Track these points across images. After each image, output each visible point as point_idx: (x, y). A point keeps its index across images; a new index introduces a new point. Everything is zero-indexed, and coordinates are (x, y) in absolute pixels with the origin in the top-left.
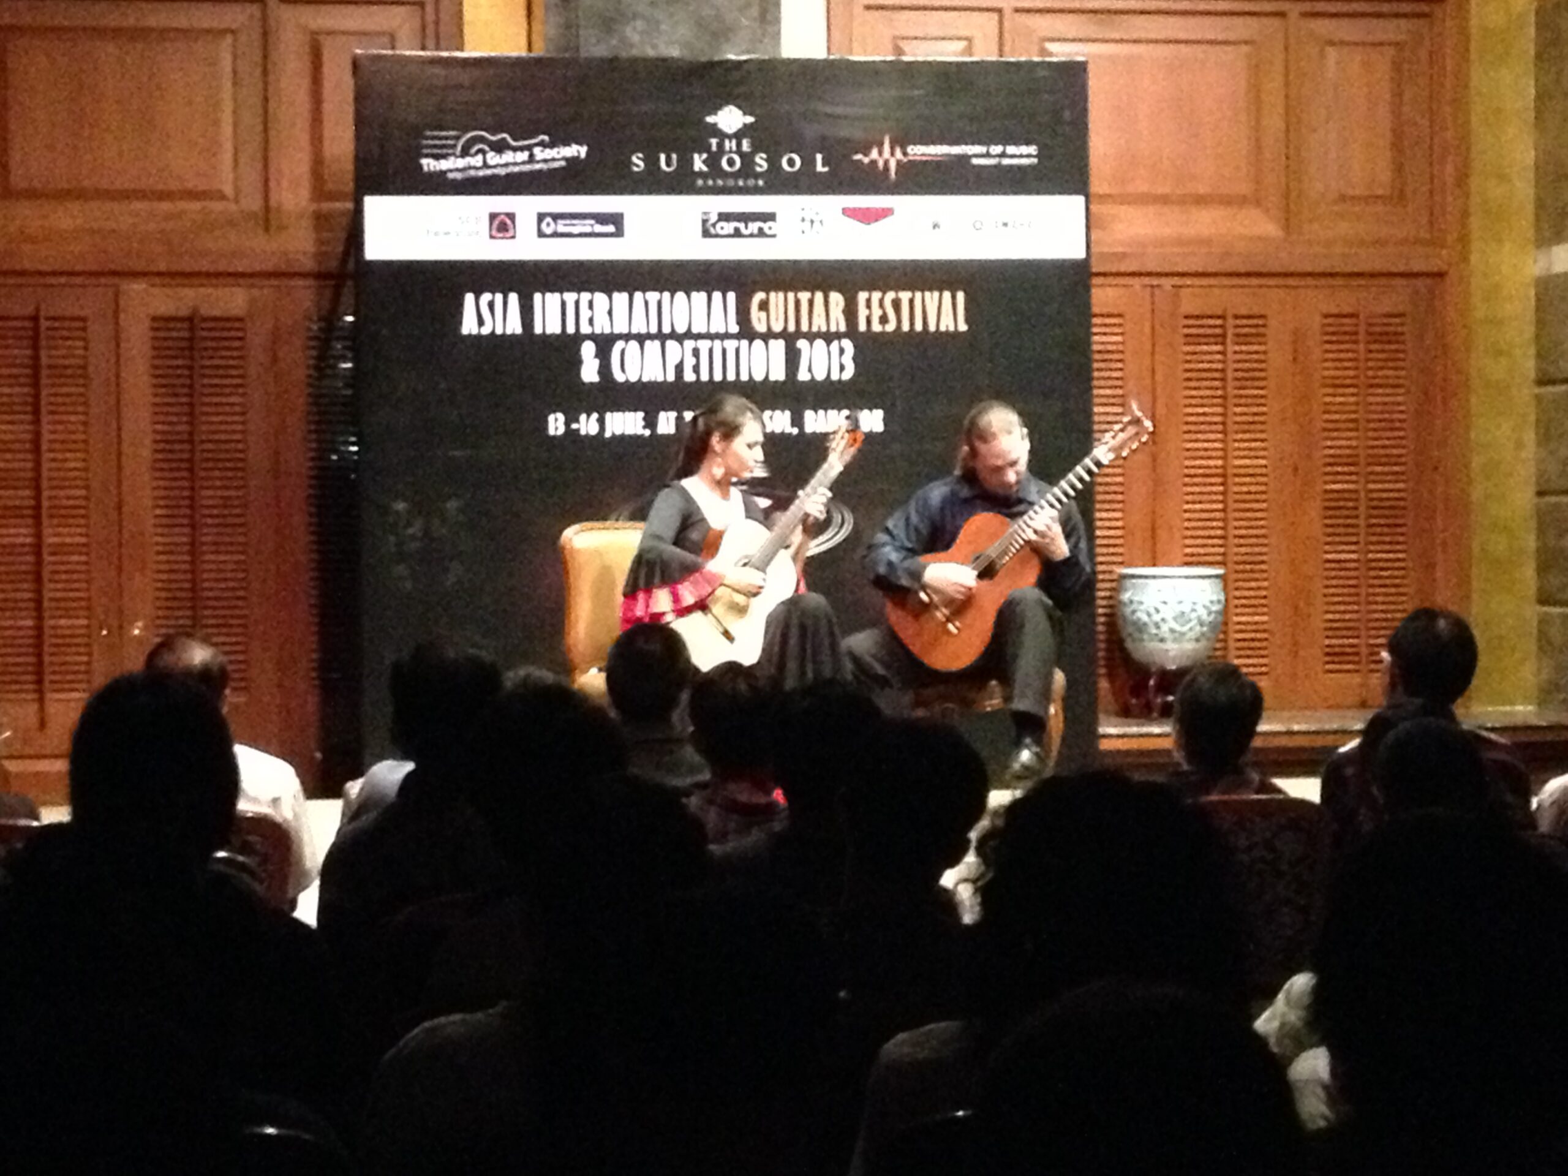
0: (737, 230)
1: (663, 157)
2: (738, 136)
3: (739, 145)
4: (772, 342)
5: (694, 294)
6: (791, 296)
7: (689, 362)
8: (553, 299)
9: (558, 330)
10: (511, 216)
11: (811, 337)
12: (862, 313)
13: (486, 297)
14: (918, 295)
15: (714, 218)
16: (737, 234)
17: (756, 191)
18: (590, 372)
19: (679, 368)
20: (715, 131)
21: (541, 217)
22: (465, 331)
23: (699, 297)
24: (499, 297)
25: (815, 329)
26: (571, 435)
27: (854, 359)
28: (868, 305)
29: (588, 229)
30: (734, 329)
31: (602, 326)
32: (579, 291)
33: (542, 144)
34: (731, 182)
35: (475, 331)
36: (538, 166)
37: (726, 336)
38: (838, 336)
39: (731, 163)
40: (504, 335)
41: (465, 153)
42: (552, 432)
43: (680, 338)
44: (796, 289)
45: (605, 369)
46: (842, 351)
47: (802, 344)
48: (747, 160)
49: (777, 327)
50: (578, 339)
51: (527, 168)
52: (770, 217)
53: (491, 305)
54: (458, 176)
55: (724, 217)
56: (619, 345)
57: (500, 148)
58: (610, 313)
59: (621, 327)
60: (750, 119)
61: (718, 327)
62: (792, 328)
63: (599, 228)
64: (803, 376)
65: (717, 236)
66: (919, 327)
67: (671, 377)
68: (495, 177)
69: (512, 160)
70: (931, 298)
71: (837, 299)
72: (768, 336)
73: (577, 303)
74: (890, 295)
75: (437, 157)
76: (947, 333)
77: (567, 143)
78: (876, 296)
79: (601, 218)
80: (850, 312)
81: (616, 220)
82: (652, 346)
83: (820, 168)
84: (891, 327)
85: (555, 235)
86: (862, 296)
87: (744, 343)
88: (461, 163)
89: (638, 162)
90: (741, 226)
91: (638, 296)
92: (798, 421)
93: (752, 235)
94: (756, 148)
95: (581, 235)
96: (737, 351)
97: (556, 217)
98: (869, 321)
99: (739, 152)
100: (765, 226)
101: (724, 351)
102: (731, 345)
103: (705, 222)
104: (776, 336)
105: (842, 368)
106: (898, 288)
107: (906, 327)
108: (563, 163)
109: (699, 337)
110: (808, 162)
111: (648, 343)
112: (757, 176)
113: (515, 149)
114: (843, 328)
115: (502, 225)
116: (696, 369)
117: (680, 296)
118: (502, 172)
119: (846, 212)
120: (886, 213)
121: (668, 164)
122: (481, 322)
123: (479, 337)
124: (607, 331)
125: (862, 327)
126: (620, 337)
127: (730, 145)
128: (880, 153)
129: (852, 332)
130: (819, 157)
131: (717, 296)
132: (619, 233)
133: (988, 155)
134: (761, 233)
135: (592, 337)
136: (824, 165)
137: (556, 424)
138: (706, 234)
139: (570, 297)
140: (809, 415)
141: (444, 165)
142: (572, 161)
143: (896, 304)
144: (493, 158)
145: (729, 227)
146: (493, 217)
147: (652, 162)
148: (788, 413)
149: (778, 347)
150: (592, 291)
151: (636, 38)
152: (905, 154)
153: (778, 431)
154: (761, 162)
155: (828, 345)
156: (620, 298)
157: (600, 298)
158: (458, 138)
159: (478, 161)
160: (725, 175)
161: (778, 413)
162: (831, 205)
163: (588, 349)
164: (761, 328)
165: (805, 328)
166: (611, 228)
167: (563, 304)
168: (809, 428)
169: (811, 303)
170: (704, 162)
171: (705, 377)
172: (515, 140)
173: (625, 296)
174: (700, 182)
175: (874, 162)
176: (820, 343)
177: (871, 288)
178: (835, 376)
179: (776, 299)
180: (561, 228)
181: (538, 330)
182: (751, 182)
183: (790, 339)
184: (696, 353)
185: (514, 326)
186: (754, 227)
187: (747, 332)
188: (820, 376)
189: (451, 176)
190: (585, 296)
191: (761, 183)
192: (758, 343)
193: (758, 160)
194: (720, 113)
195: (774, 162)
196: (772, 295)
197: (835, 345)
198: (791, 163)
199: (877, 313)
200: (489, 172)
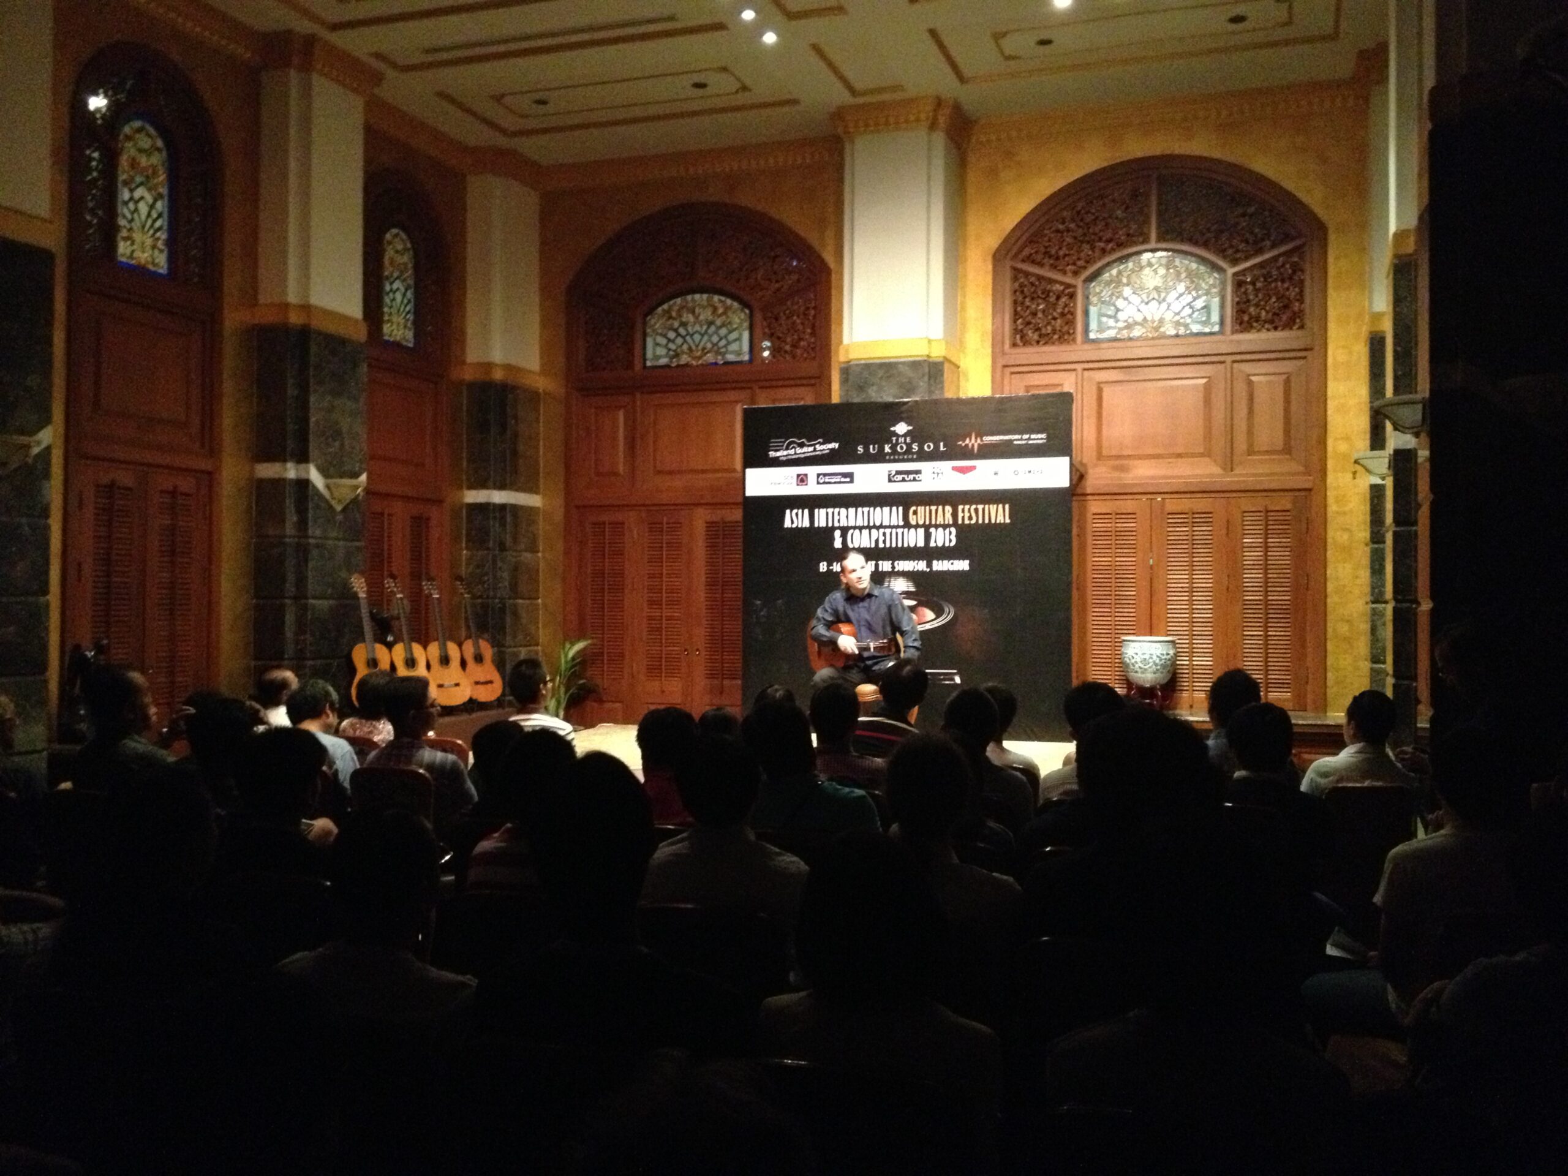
0: (904, 479)
1: (871, 447)
2: (905, 435)
3: (905, 440)
4: (919, 530)
5: (884, 508)
6: (927, 508)
7: (881, 539)
8: (823, 511)
9: (825, 525)
10: (806, 475)
11: (937, 526)
12: (960, 515)
13: (795, 511)
14: (987, 506)
15: (893, 473)
16: (904, 480)
17: (912, 460)
18: (838, 544)
19: (877, 541)
20: (895, 434)
21: (819, 475)
22: (786, 526)
23: (886, 509)
24: (800, 511)
25: (938, 523)
26: (830, 572)
27: (956, 536)
28: (963, 511)
29: (838, 480)
30: (901, 523)
31: (843, 523)
32: (834, 507)
33: (821, 444)
34: (901, 457)
35: (790, 526)
36: (817, 453)
37: (898, 527)
38: (949, 526)
39: (902, 448)
40: (802, 529)
41: (787, 449)
42: (821, 570)
43: (878, 528)
44: (930, 505)
45: (844, 542)
46: (950, 533)
47: (932, 530)
48: (909, 446)
49: (921, 522)
50: (833, 529)
51: (814, 454)
52: (918, 472)
53: (797, 514)
54: (784, 459)
55: (898, 473)
56: (851, 531)
57: (802, 445)
58: (847, 517)
59: (852, 523)
60: (910, 428)
61: (894, 522)
62: (927, 523)
63: (843, 480)
64: (932, 544)
65: (895, 481)
66: (987, 521)
67: (873, 546)
68: (799, 458)
69: (807, 450)
70: (993, 508)
71: (948, 509)
72: (917, 526)
73: (833, 513)
74: (974, 507)
75: (776, 451)
76: (1000, 524)
77: (830, 442)
78: (967, 507)
79: (845, 475)
80: (955, 515)
81: (850, 476)
82: (865, 532)
83: (942, 449)
84: (973, 522)
85: (824, 483)
86: (960, 507)
87: (906, 530)
88: (785, 453)
89: (860, 449)
90: (906, 476)
91: (860, 509)
92: (929, 565)
93: (910, 481)
94: (913, 442)
95: (835, 483)
96: (903, 533)
97: (825, 475)
98: (963, 518)
99: (905, 442)
100: (916, 476)
101: (897, 533)
102: (900, 531)
103: (889, 475)
104: (921, 526)
105: (950, 541)
106: (977, 504)
107: (980, 521)
108: (827, 451)
109: (886, 527)
110: (937, 447)
111: (863, 531)
112: (913, 453)
113: (809, 446)
114: (951, 522)
115: (802, 479)
116: (884, 542)
117: (878, 509)
118: (803, 456)
119: (954, 469)
120: (973, 468)
121: (874, 449)
122: (792, 522)
123: (791, 528)
124: (846, 525)
125: (960, 522)
126: (852, 528)
127: (901, 440)
128: (970, 440)
129: (955, 524)
130: (942, 444)
131: (894, 509)
132: (852, 481)
133: (1021, 439)
134: (915, 480)
135: (839, 528)
136: (944, 447)
137: (823, 567)
138: (890, 481)
139: (830, 510)
140: (935, 563)
141: (778, 454)
142: (832, 450)
143: (976, 510)
144: (799, 450)
145: (900, 477)
146: (798, 476)
147: (866, 449)
148: (925, 562)
149: (921, 531)
150: (840, 507)
151: (874, 394)
152: (982, 440)
153: (920, 569)
154: (915, 447)
155: (944, 530)
156: (852, 510)
157: (843, 511)
158: (784, 442)
159: (792, 452)
160: (899, 454)
161: (921, 562)
162: (946, 466)
163: (837, 533)
164: (913, 523)
165: (933, 522)
166: (848, 479)
167: (827, 513)
168: (935, 569)
169: (937, 511)
170: (890, 448)
171: (888, 545)
172: (809, 441)
173: (854, 509)
174: (887, 457)
175: (967, 445)
176: (940, 530)
177: (964, 504)
178: (947, 545)
179: (921, 509)
180: (827, 480)
181: (816, 525)
182: (910, 457)
183: (927, 528)
184: (884, 534)
185: (806, 524)
186: (911, 477)
187: (907, 525)
188: (940, 544)
189: (781, 458)
190: (837, 510)
191: (915, 457)
192: (912, 530)
193: (913, 446)
194: (897, 426)
195: (921, 447)
196: (919, 508)
197: (947, 530)
198: (929, 447)
199: (967, 515)
200: (797, 456)
